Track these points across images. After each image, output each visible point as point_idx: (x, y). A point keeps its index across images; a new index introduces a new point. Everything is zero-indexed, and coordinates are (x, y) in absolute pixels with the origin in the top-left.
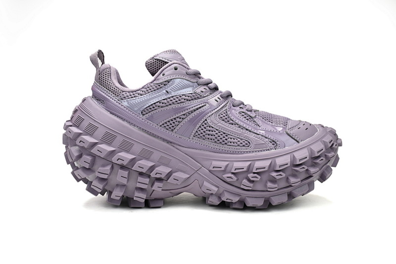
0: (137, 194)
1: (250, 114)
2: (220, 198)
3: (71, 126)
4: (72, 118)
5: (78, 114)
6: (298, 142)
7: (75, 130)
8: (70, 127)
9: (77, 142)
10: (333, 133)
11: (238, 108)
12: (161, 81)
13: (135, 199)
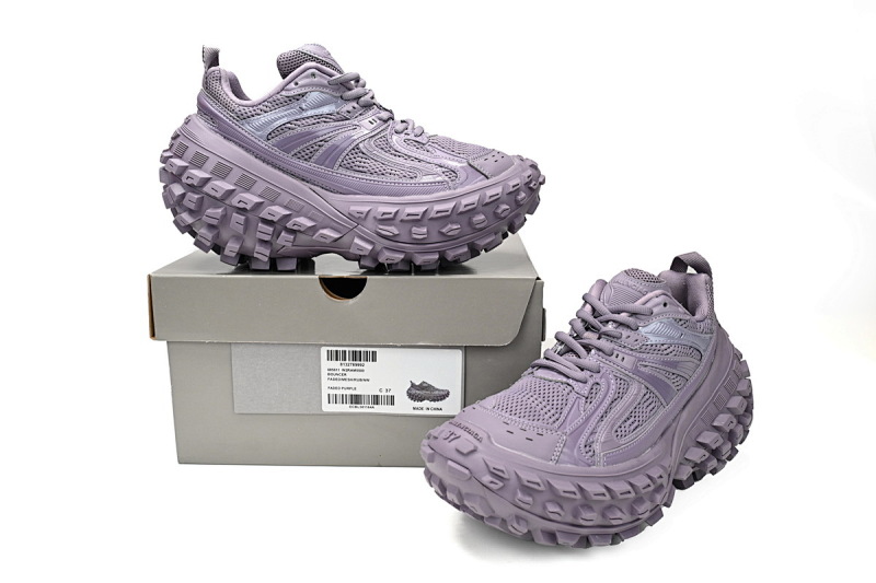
0: (258, 248)
1: (420, 140)
2: (376, 260)
3: (171, 157)
4: (171, 146)
5: (179, 140)
6: (487, 178)
7: (179, 162)
8: (172, 160)
9: (184, 180)
10: (534, 166)
11: (403, 135)
12: (291, 93)
13: (255, 255)
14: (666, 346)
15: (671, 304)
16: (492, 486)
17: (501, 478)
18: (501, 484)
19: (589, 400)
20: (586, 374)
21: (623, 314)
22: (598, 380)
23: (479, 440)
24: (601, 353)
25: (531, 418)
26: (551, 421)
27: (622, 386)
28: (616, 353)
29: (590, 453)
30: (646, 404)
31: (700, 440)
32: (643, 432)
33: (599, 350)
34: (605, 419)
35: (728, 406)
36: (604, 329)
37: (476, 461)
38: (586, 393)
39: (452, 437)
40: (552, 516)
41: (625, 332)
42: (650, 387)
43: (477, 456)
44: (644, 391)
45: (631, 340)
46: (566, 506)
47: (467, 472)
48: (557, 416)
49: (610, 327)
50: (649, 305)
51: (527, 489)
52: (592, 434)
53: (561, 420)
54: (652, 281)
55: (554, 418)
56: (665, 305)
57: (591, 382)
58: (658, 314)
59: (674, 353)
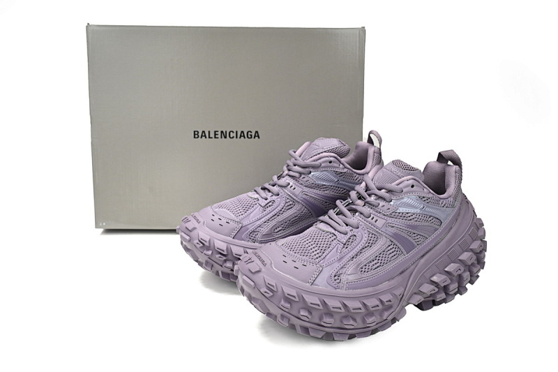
14: (409, 215)
15: (417, 186)
16: (265, 294)
17: (272, 291)
18: (271, 294)
19: (346, 246)
20: (348, 229)
21: (383, 190)
22: (355, 234)
23: (265, 265)
24: (362, 216)
25: (302, 254)
26: (315, 257)
27: (372, 239)
28: (372, 216)
29: (338, 281)
30: (389, 252)
31: (432, 279)
32: (382, 271)
33: (361, 213)
34: (355, 259)
35: (460, 258)
36: (369, 199)
37: (259, 278)
38: (345, 241)
39: (250, 261)
40: (302, 318)
41: (382, 203)
42: (394, 241)
43: (261, 275)
44: (389, 243)
45: (385, 208)
46: (314, 313)
47: (252, 283)
48: (320, 254)
49: (373, 198)
50: (401, 186)
51: (288, 299)
52: (342, 268)
53: (322, 257)
54: (409, 169)
55: (317, 256)
56: (413, 186)
57: (350, 234)
58: (407, 193)
59: (415, 219)
